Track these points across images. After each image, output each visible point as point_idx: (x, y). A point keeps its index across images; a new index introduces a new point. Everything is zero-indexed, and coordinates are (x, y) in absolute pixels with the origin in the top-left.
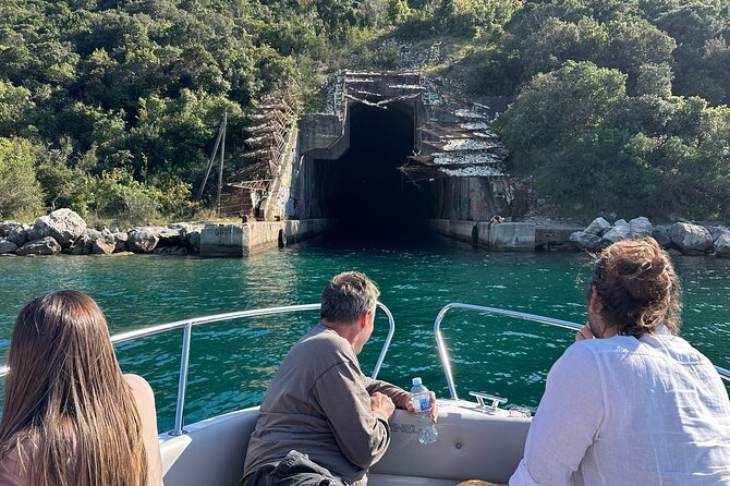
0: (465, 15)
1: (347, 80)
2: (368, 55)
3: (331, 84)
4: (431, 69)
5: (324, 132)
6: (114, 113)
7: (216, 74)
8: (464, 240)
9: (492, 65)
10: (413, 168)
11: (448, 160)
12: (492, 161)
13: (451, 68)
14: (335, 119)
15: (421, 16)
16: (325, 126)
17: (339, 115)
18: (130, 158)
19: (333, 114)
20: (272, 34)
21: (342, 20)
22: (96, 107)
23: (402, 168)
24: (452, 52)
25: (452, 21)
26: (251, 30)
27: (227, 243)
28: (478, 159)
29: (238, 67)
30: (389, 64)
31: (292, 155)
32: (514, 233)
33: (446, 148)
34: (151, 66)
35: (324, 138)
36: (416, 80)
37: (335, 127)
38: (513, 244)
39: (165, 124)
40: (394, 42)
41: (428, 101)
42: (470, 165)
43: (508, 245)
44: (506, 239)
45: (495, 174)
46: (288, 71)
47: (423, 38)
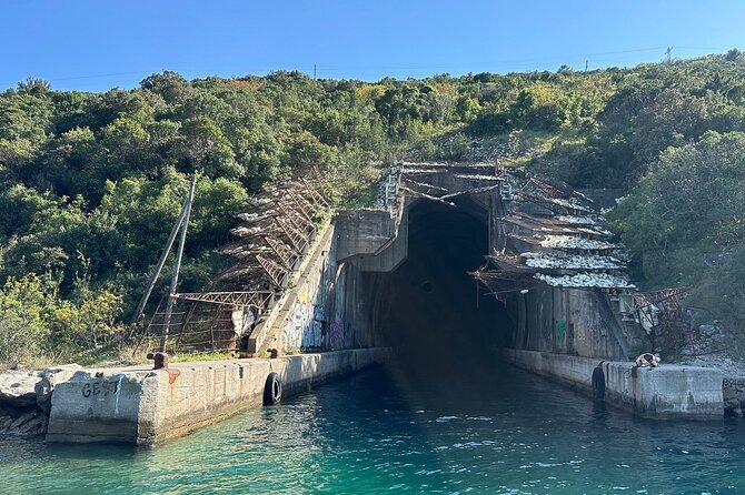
0: (546, 107)
1: (403, 170)
2: (432, 148)
3: (384, 178)
4: (511, 161)
5: (371, 232)
6: (69, 201)
7: (226, 156)
8: (573, 387)
9: (589, 151)
10: (494, 275)
11: (548, 262)
12: (612, 266)
13: (534, 161)
14: (385, 216)
15: (495, 108)
16: (371, 224)
17: (390, 209)
18: (61, 259)
19: (383, 209)
20: (316, 123)
21: (403, 116)
22: (41, 192)
23: (477, 274)
24: (534, 146)
25: (532, 114)
26: (292, 119)
27: (106, 414)
28: (592, 263)
29: (258, 148)
30: (457, 158)
31: (322, 261)
32: (684, 387)
33: (544, 243)
34: (134, 142)
35: (369, 240)
36: (491, 171)
37: (384, 226)
38: (684, 408)
39: (130, 213)
40: (462, 137)
41: (507, 195)
42: (581, 271)
43: (676, 408)
44: (671, 397)
45: (621, 285)
46: (328, 158)
47: (497, 132)
